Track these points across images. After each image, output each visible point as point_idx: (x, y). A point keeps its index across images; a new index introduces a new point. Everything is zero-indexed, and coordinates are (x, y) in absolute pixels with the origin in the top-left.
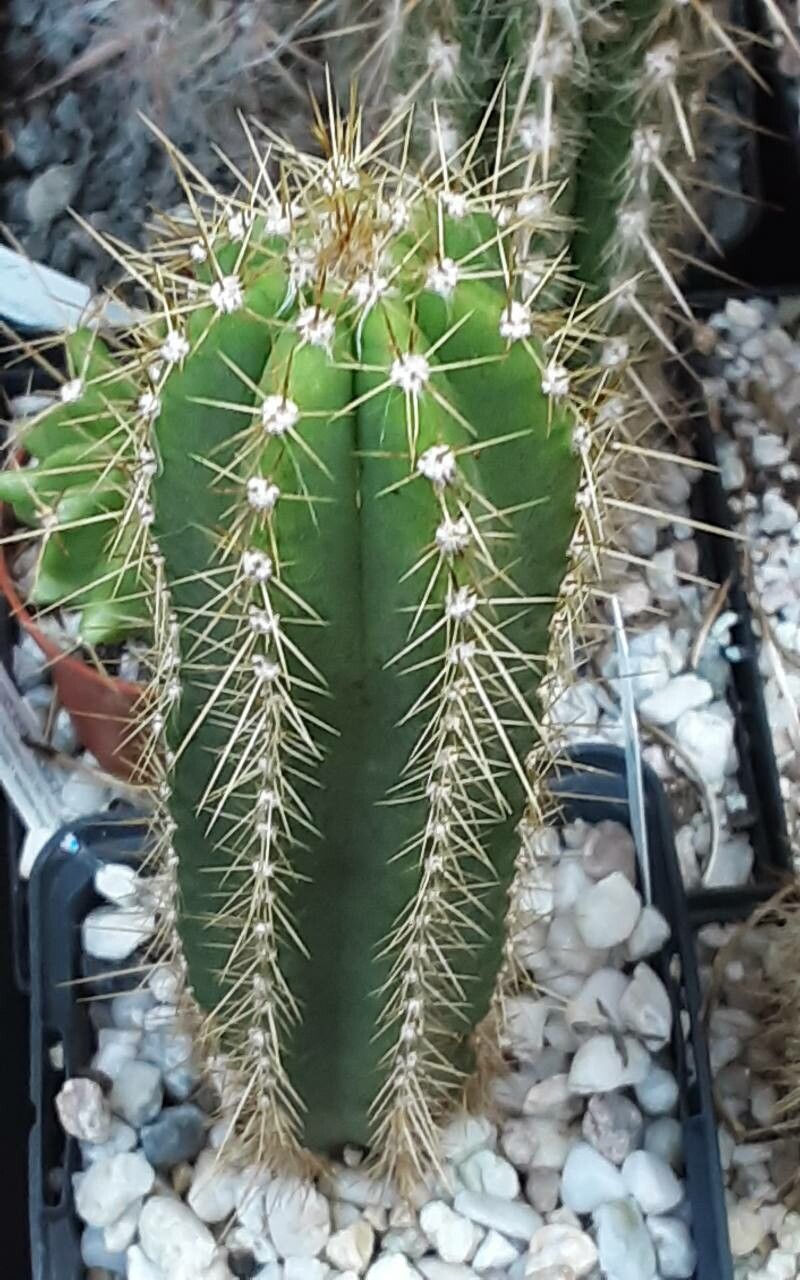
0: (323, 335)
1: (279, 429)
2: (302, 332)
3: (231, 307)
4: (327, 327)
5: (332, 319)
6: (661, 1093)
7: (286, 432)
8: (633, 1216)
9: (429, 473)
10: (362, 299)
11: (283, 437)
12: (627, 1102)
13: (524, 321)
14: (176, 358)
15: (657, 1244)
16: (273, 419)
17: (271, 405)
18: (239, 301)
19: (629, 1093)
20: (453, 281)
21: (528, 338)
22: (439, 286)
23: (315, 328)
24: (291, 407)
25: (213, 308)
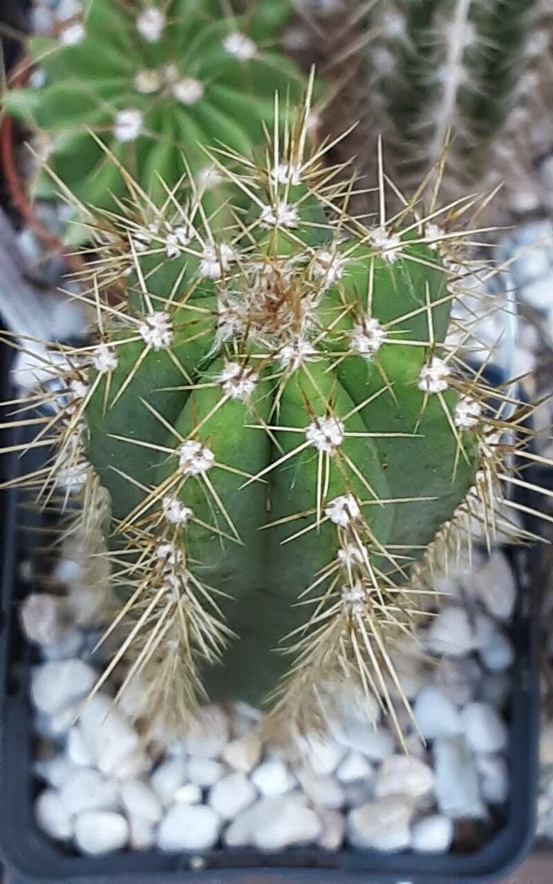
0: (244, 392)
1: (195, 472)
2: (225, 387)
3: (158, 344)
4: (248, 386)
5: (254, 377)
6: (499, 657)
7: (200, 475)
8: (466, 756)
9: (335, 519)
10: (285, 363)
11: (197, 478)
12: (472, 662)
13: (442, 378)
14: (105, 371)
15: (481, 778)
16: (189, 463)
17: (188, 450)
18: (167, 341)
19: (475, 656)
20: (376, 345)
21: (443, 392)
22: (363, 348)
23: (237, 385)
24: (208, 455)
25: (143, 344)
